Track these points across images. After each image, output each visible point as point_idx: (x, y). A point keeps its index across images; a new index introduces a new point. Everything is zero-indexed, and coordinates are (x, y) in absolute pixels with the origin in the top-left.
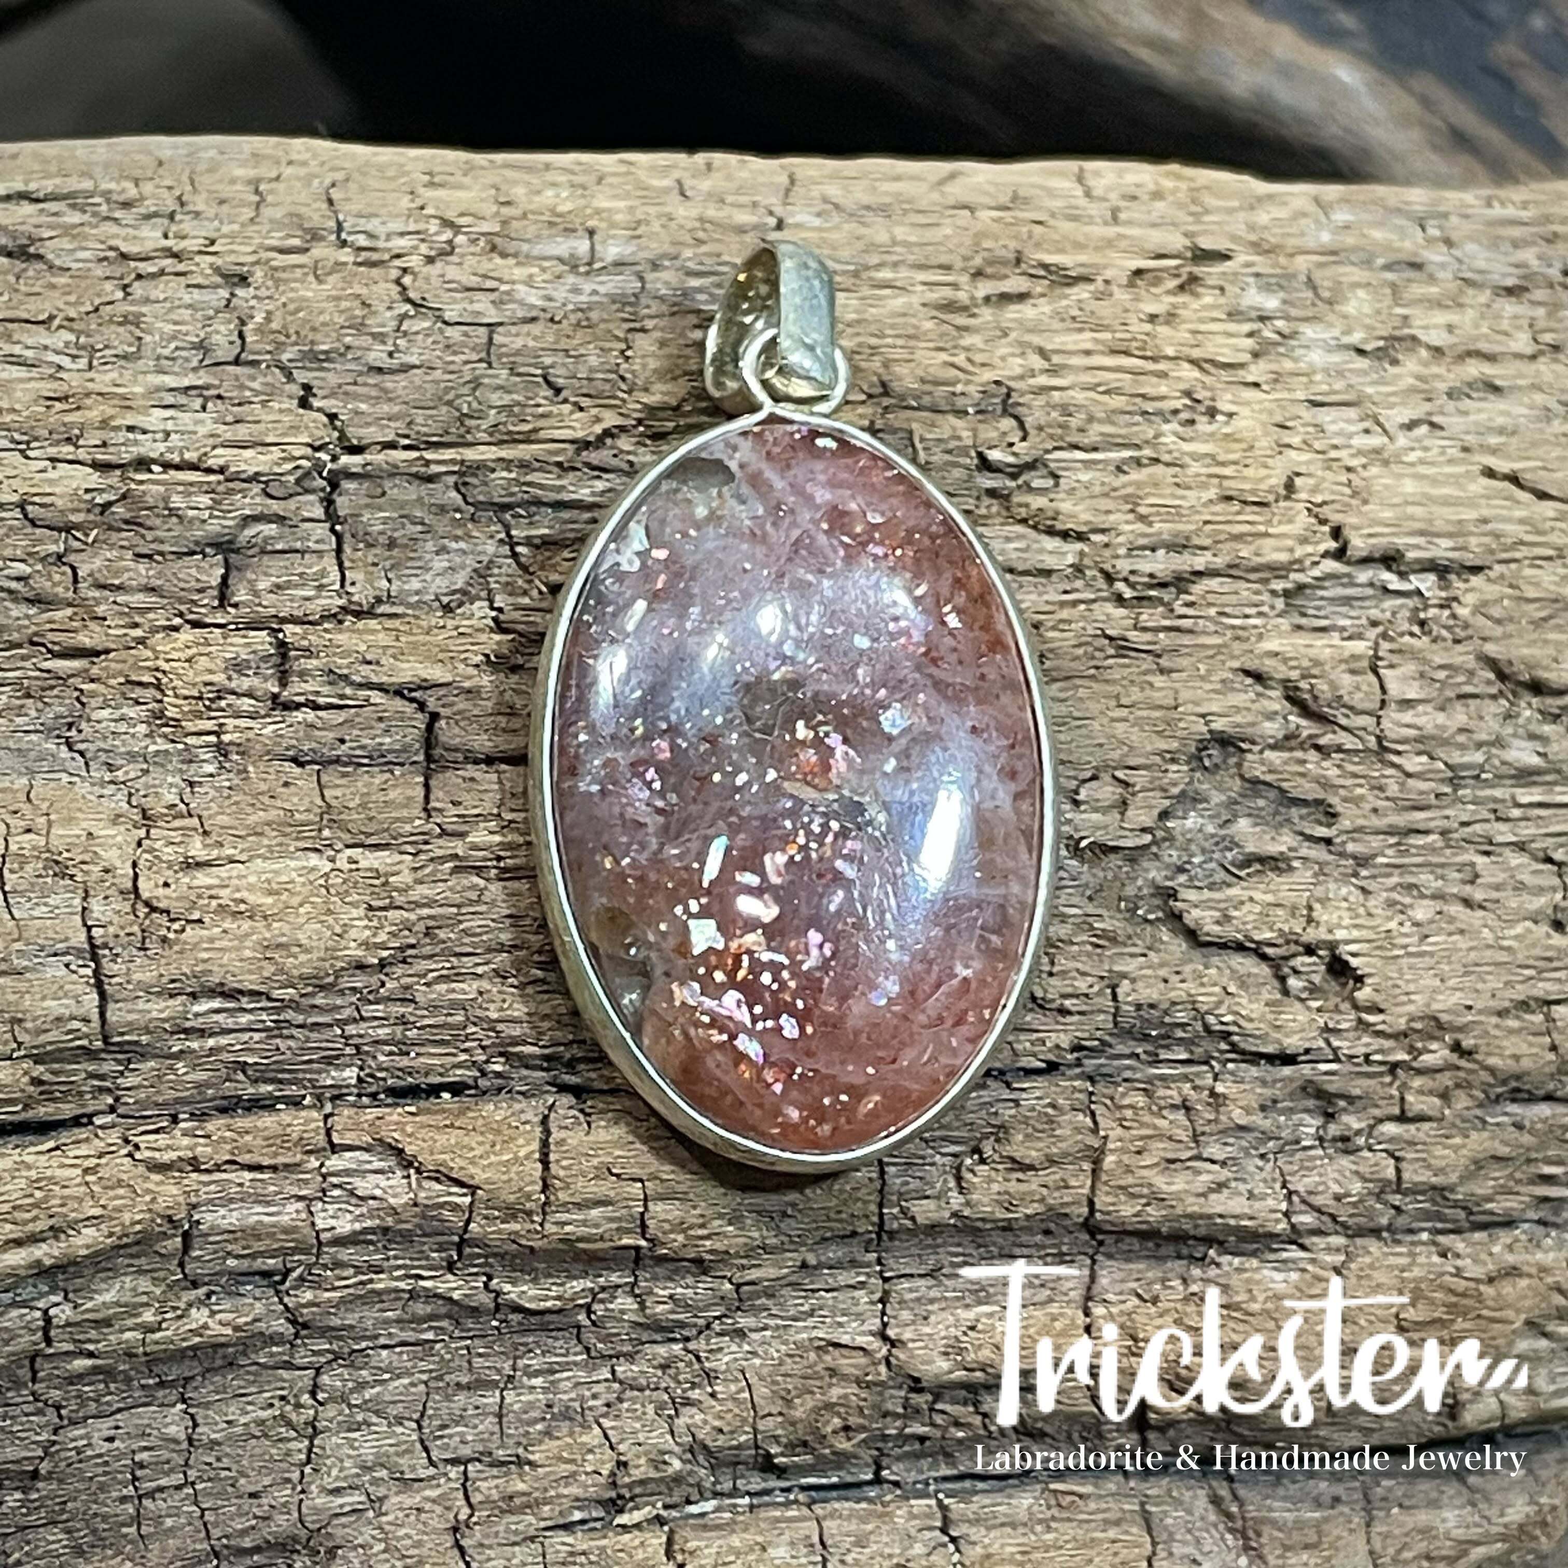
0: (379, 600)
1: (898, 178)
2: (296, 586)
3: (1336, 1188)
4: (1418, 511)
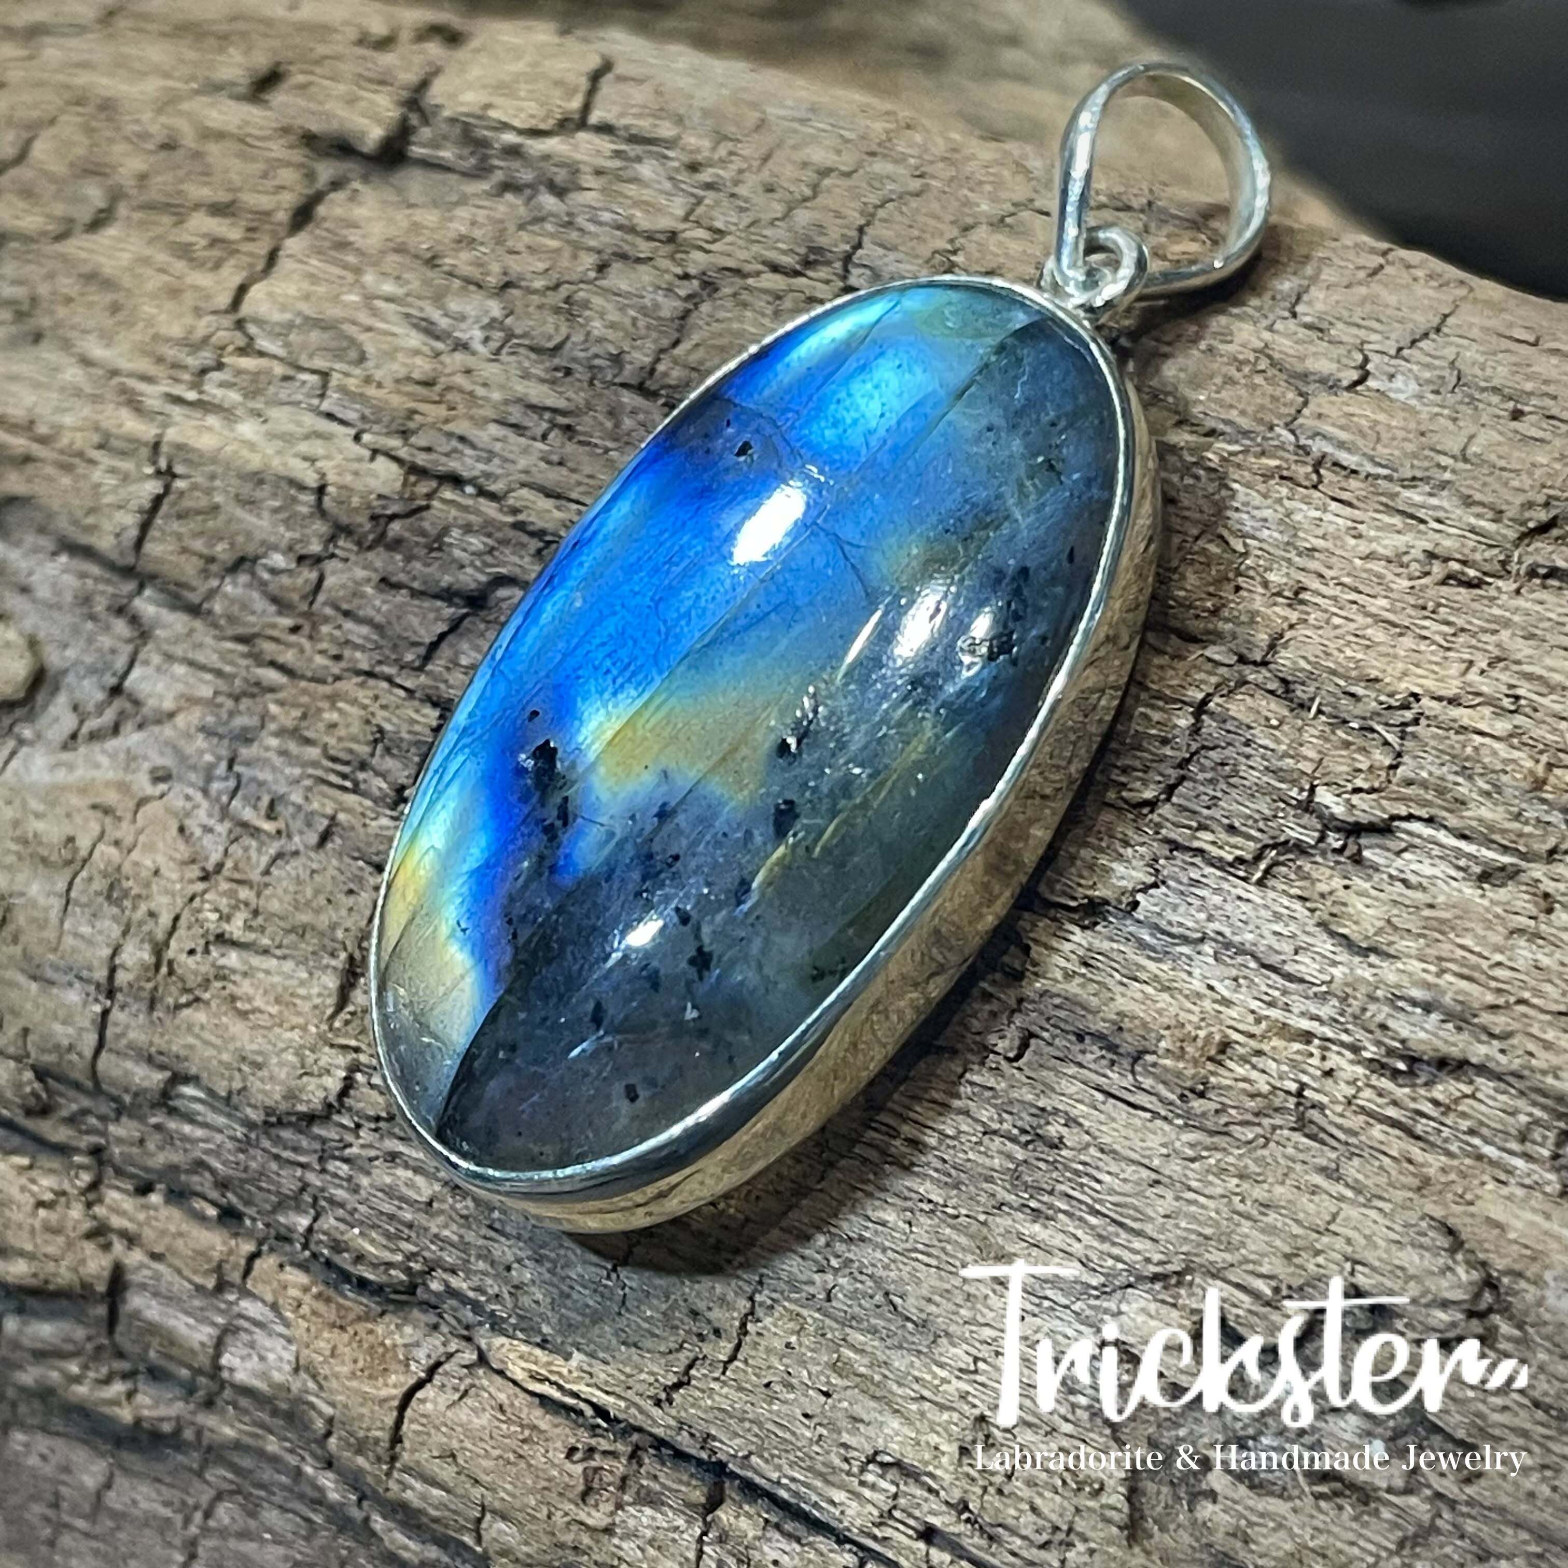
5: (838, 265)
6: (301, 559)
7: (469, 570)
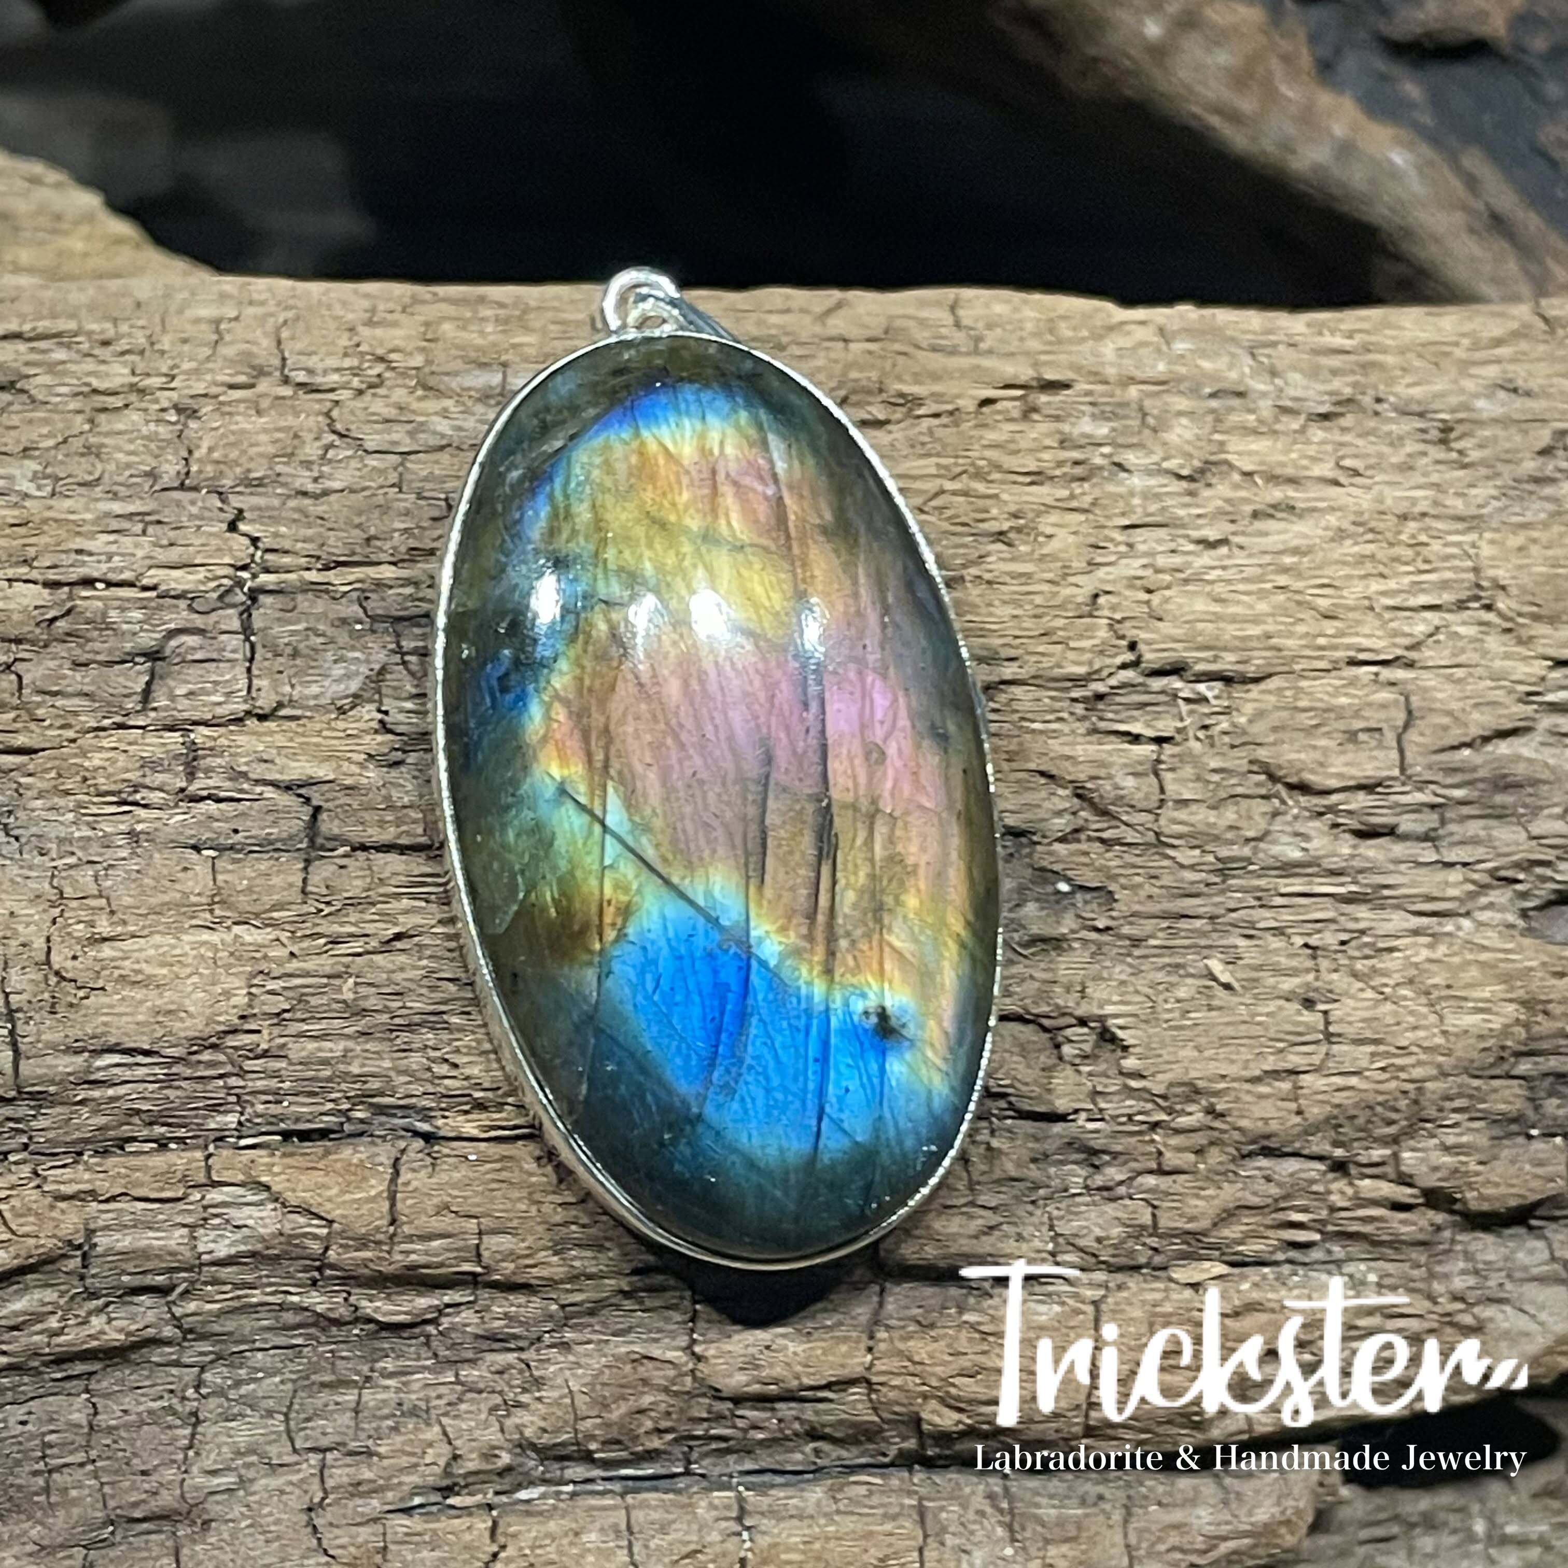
0: (280, 705)
1: (788, 311)
2: (208, 694)
3: (1098, 1232)
4: (1210, 626)
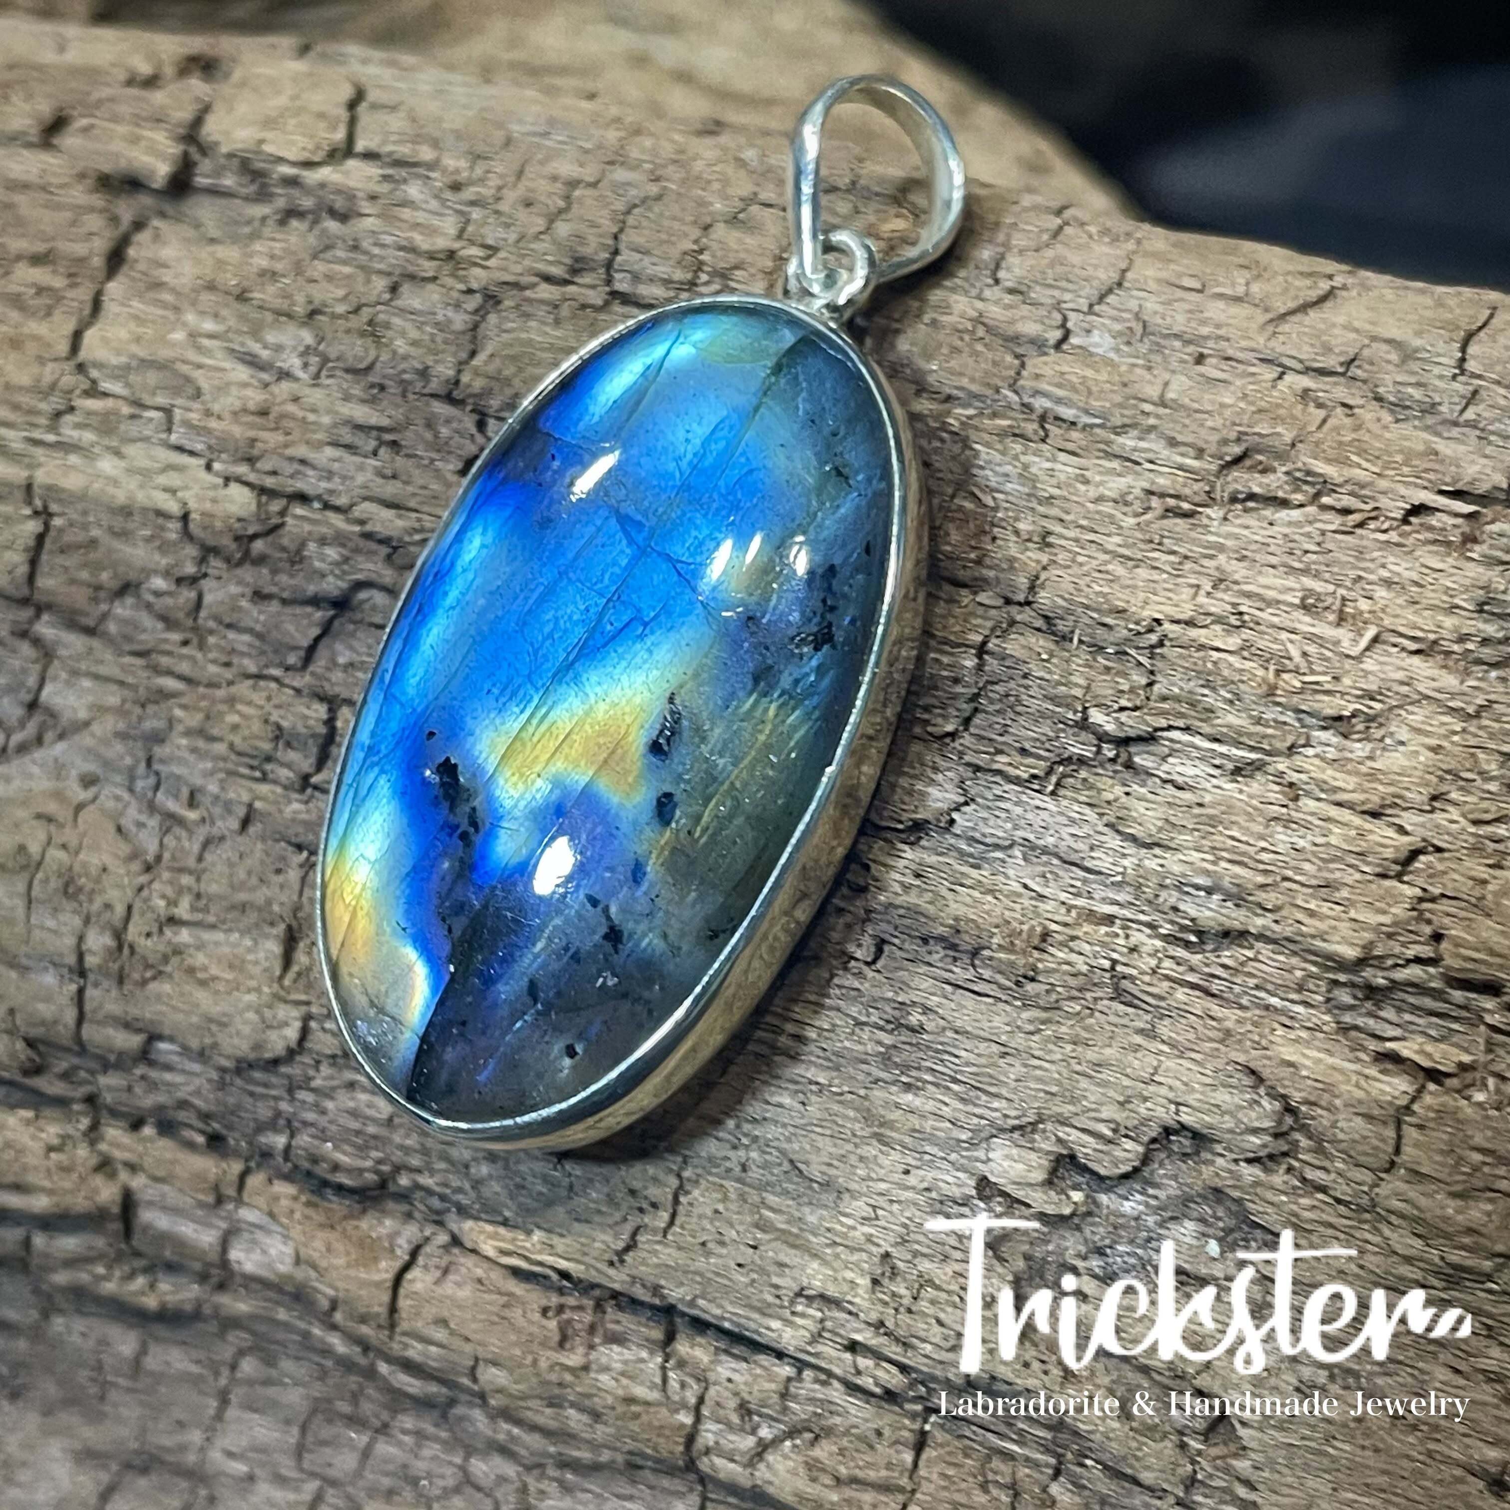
5: (602, 270)
6: (179, 581)
7: (331, 579)
